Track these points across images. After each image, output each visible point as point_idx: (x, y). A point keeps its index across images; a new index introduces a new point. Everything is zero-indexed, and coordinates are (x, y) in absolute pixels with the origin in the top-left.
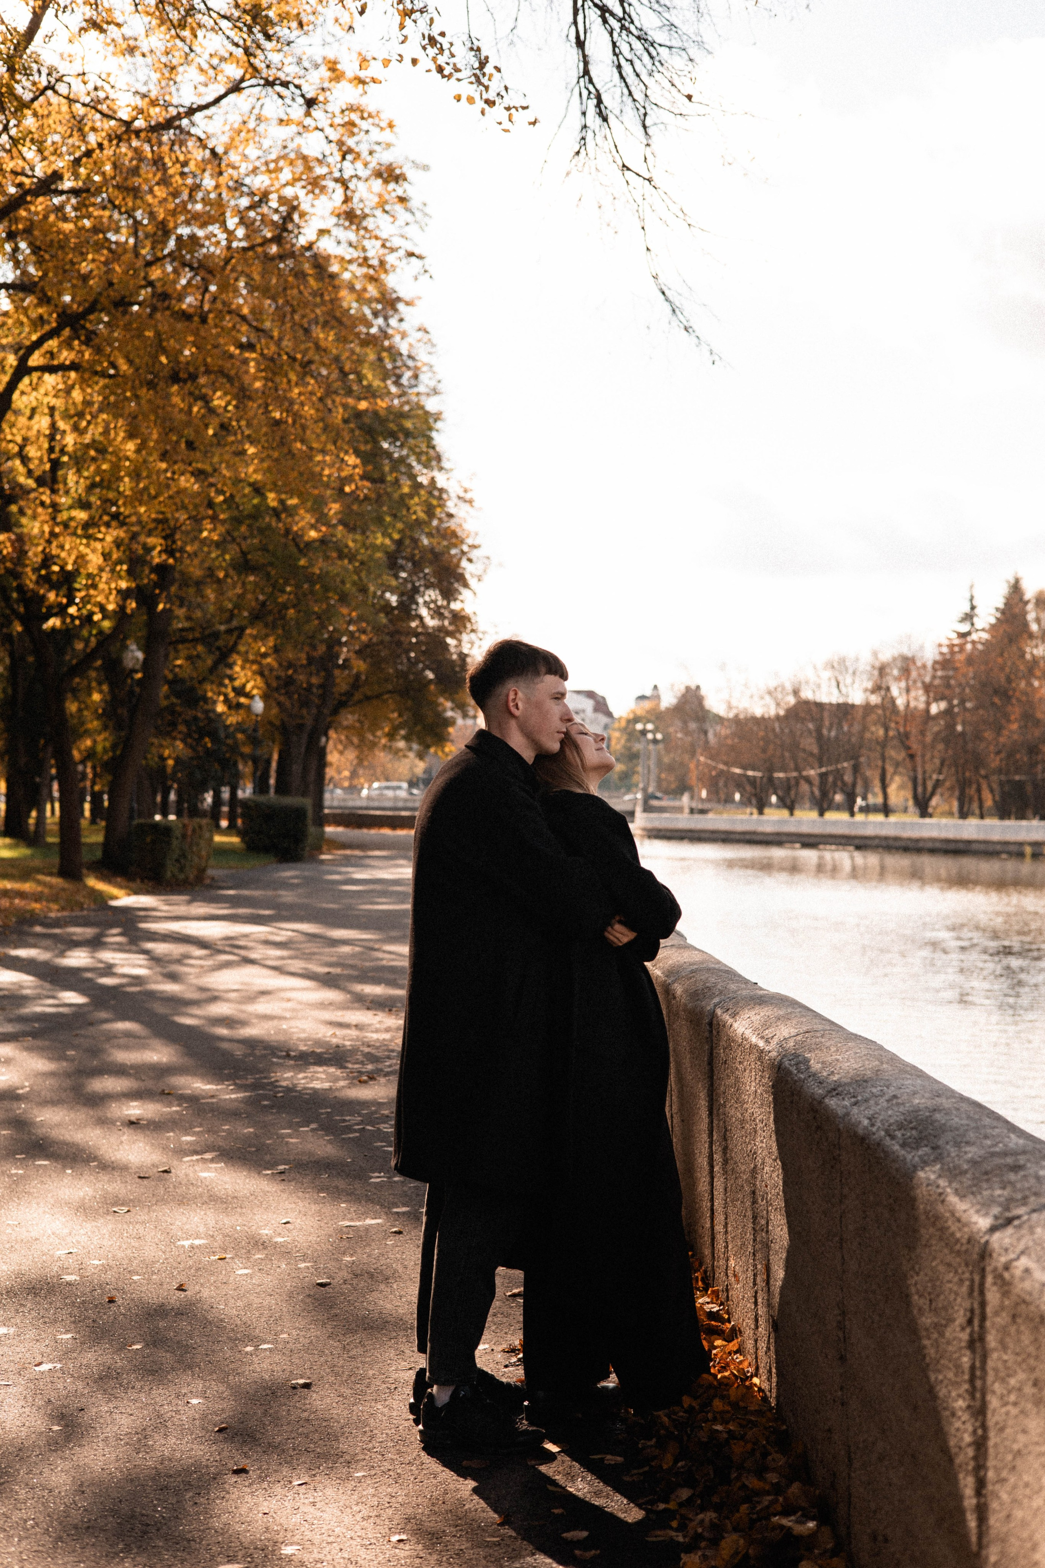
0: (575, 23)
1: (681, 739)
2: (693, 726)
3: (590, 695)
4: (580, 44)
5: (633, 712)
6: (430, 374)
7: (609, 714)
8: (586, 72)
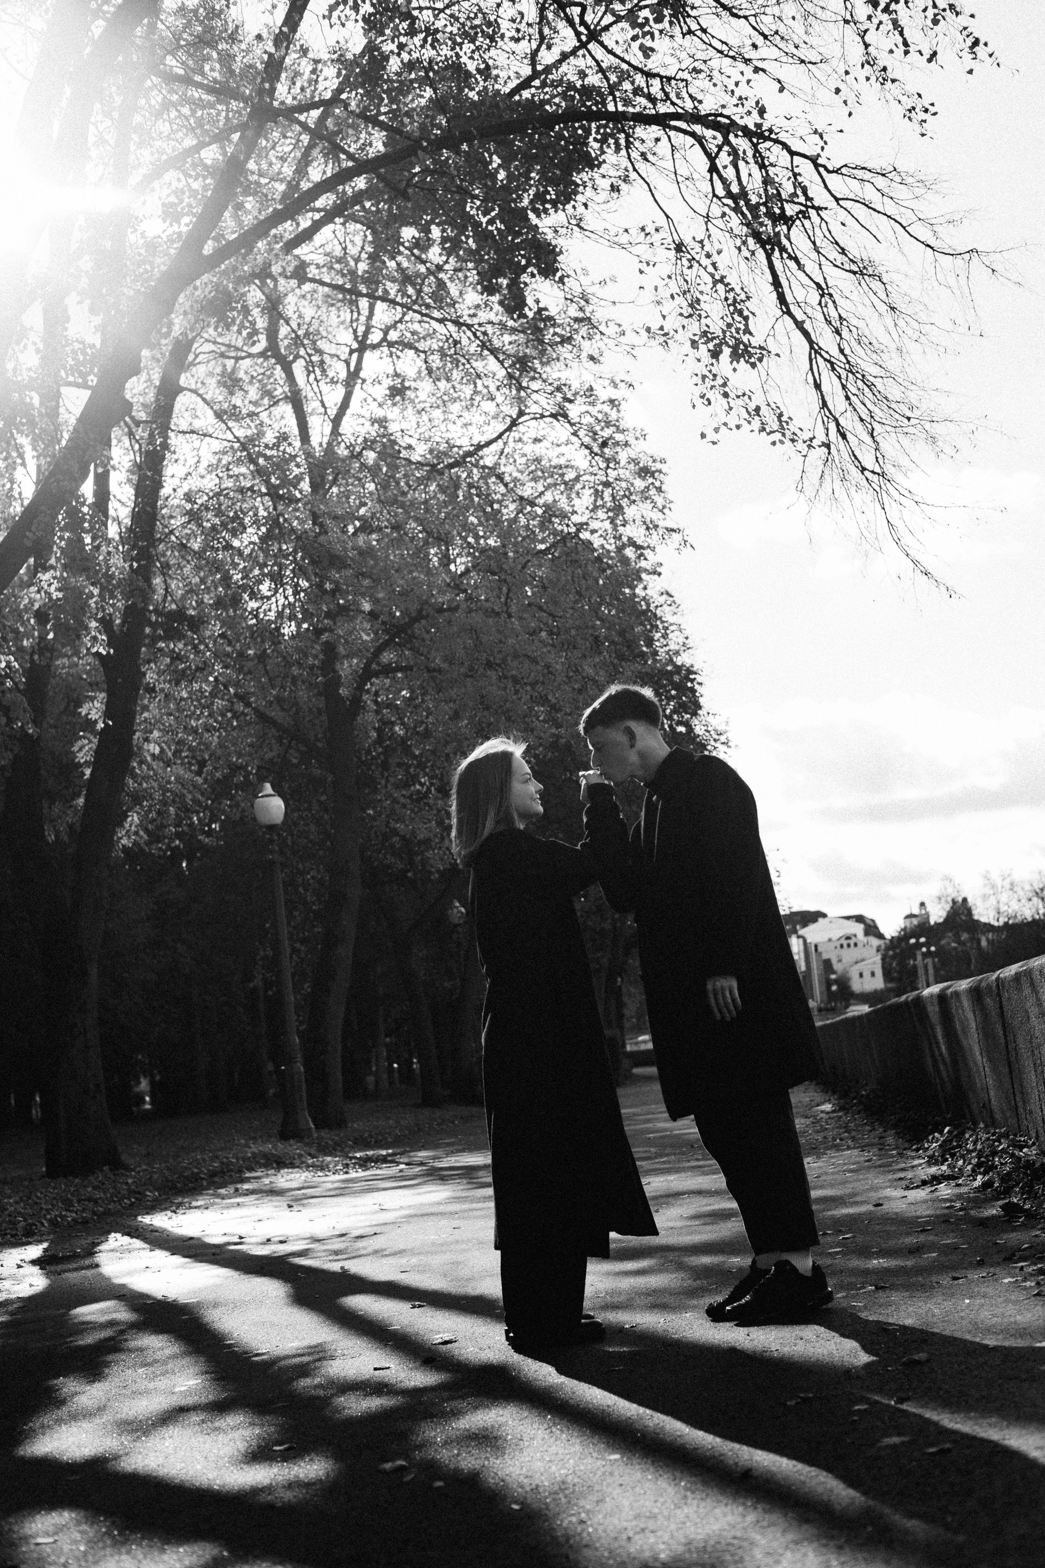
0: (811, 369)
1: (955, 948)
2: (965, 936)
3: (860, 919)
4: (818, 386)
5: (904, 929)
6: (677, 633)
7: (881, 936)
8: (824, 404)
